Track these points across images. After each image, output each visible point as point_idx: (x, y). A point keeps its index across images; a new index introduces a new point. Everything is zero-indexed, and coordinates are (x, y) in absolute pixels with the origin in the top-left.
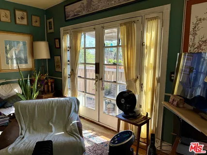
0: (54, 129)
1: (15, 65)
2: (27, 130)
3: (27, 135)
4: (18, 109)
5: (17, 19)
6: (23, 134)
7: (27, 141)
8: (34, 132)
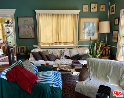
0: (110, 80)
1: (86, 37)
2: (93, 76)
3: (93, 78)
4: (89, 62)
5: (92, 9)
6: (91, 77)
7: (92, 82)
8: (97, 78)
